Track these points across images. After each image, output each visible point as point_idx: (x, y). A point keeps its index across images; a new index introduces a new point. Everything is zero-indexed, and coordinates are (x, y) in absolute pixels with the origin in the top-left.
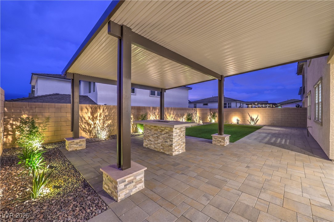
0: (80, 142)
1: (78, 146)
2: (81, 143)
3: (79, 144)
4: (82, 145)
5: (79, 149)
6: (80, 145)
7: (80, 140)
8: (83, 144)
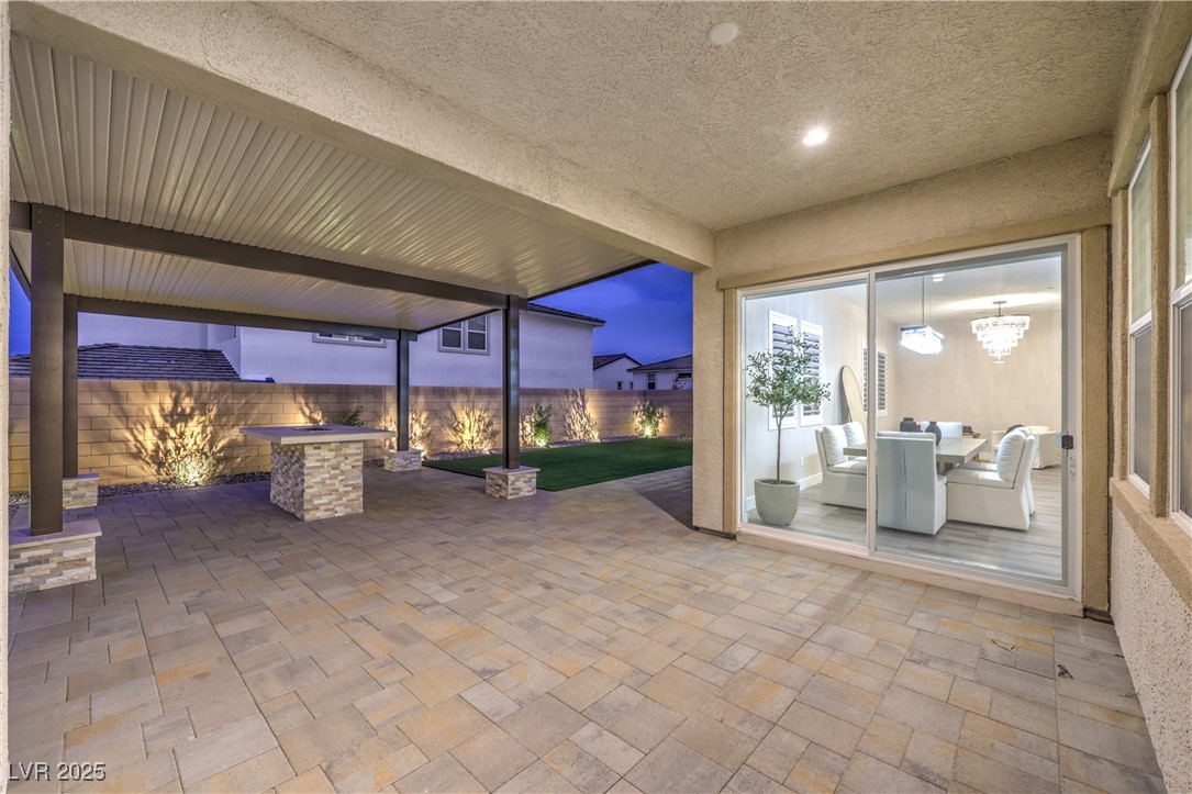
0: (75, 489)
1: (70, 499)
2: (81, 490)
3: (73, 493)
4: (83, 496)
5: (75, 507)
6: (75, 497)
7: (77, 483)
8: (88, 494)
